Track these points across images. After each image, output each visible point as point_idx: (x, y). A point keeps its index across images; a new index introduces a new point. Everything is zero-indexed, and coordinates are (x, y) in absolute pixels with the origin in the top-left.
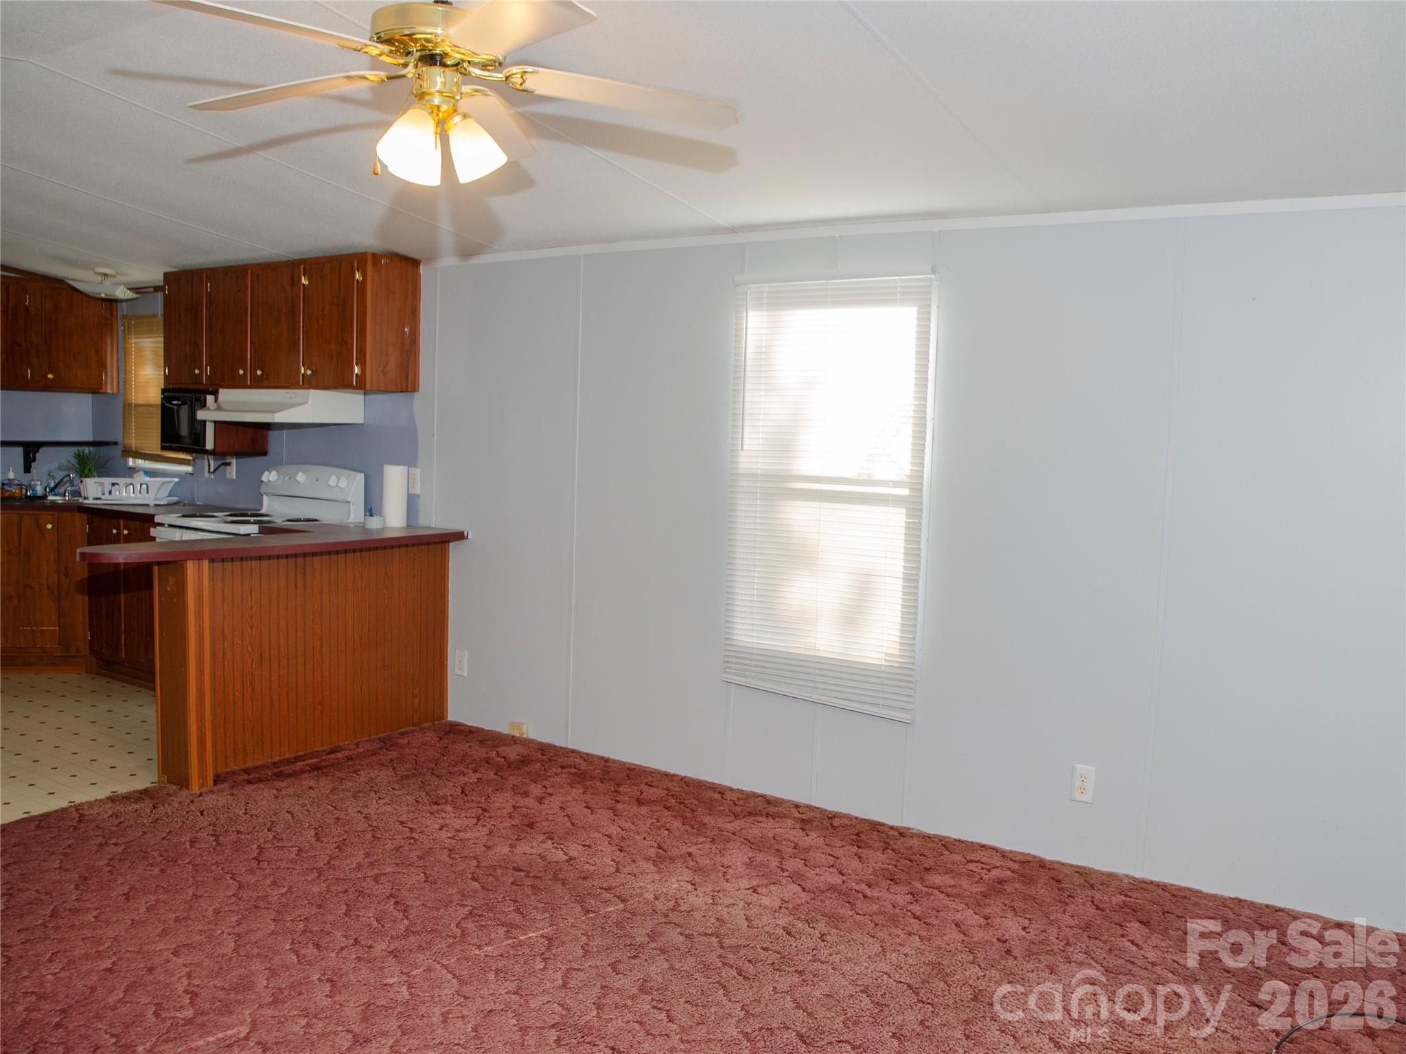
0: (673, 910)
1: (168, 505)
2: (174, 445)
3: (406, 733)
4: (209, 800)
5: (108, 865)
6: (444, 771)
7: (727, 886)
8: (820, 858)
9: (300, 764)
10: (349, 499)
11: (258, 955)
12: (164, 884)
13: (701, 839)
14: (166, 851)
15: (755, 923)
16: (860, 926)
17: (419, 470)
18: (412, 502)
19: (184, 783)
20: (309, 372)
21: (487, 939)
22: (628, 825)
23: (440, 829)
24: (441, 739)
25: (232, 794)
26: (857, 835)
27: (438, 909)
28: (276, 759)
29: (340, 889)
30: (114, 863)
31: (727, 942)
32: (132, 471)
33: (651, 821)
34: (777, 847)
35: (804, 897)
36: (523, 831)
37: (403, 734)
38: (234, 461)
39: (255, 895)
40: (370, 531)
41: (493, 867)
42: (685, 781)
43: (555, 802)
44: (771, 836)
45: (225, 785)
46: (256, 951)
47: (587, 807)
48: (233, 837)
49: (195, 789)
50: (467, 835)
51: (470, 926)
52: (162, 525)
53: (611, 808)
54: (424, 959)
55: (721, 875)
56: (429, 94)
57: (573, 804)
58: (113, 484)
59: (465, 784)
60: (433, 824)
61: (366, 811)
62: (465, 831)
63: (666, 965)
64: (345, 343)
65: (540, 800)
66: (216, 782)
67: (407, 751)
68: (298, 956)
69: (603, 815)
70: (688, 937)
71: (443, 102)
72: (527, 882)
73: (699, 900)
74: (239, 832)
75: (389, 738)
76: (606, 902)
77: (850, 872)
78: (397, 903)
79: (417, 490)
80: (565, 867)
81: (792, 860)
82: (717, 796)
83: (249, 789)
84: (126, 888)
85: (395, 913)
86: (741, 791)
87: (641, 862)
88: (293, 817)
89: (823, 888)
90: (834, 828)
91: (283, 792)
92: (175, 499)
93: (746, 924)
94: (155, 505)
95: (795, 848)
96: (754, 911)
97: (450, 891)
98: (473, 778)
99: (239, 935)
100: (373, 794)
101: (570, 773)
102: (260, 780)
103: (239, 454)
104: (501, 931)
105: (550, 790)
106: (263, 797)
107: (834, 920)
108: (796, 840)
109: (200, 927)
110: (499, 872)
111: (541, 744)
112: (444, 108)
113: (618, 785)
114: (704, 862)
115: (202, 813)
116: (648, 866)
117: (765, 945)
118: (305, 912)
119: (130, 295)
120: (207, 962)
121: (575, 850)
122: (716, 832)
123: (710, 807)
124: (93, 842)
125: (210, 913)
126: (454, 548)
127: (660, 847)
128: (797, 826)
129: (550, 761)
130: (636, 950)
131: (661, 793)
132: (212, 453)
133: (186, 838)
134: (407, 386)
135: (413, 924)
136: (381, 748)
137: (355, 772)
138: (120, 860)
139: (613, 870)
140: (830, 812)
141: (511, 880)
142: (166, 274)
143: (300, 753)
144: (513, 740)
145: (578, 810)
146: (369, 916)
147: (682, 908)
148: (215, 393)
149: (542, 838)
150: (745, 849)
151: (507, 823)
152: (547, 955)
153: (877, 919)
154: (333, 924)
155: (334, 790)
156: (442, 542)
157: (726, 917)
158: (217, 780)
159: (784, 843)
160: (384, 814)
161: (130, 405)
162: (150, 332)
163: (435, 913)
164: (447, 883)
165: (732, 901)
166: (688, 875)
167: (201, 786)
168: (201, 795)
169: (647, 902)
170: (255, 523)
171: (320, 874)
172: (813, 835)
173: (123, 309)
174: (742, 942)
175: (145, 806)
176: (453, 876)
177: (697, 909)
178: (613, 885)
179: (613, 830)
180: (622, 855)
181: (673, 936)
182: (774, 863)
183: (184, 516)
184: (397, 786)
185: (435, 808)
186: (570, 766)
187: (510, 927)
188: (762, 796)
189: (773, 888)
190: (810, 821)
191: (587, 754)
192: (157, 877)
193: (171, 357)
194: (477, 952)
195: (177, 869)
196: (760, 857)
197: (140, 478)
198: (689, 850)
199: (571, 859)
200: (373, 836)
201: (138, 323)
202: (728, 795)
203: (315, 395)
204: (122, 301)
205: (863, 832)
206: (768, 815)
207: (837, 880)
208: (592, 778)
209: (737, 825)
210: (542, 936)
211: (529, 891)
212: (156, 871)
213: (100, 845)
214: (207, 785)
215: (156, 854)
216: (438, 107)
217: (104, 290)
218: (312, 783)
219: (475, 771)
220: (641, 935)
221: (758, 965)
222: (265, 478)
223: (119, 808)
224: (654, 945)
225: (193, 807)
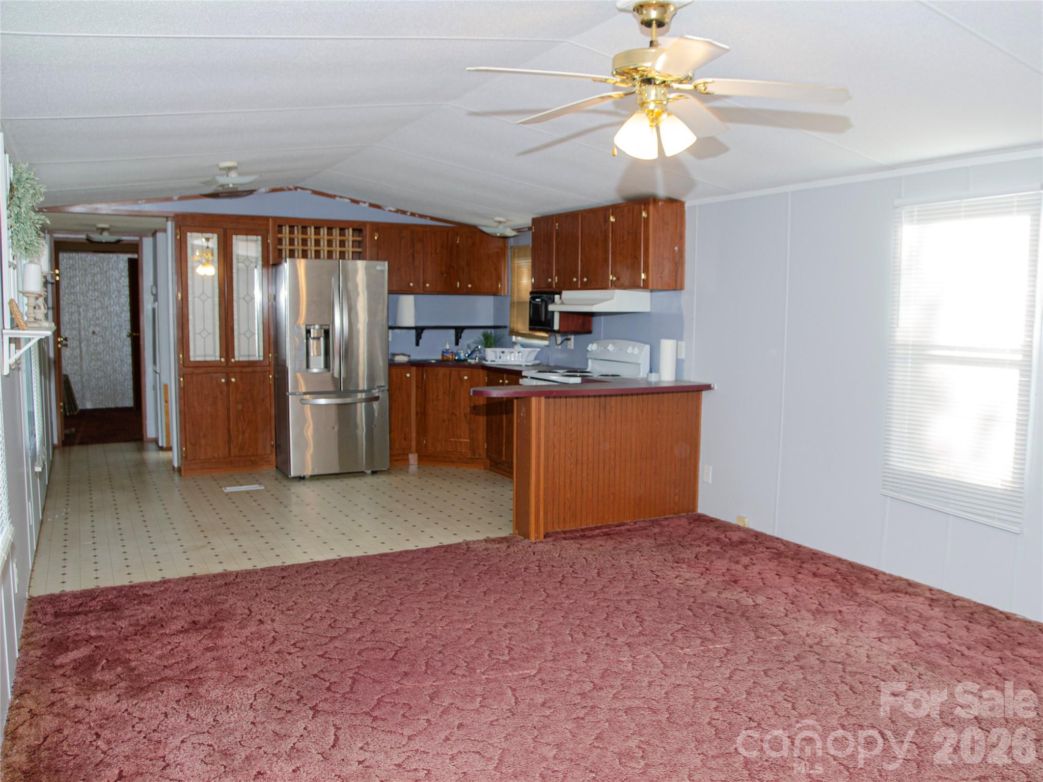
0: (817, 644)
1: (533, 365)
2: (537, 327)
3: (669, 518)
4: (540, 547)
5: (478, 576)
6: (687, 544)
7: (860, 634)
8: (936, 625)
9: (597, 531)
10: (640, 362)
11: (550, 634)
12: (506, 590)
13: (851, 603)
14: (510, 572)
15: (873, 660)
16: (951, 673)
17: (684, 343)
18: (679, 363)
19: (527, 536)
20: (615, 279)
21: (688, 645)
22: (801, 589)
23: (676, 578)
24: (690, 523)
25: (553, 545)
26: (972, 614)
27: (662, 623)
28: (584, 527)
29: (605, 604)
30: (482, 575)
31: (849, 669)
32: (515, 343)
33: (819, 588)
34: (907, 614)
35: (916, 648)
36: (729, 584)
37: (666, 519)
38: (572, 337)
39: (555, 602)
40: (650, 383)
41: (704, 604)
42: (852, 565)
43: (756, 569)
44: (904, 606)
45: (551, 539)
46: (549, 631)
47: (777, 575)
48: (549, 568)
49: (533, 539)
50: (692, 583)
51: (680, 635)
52: (526, 377)
53: (793, 577)
54: (646, 650)
55: (858, 627)
56: (647, 103)
57: (769, 571)
58: (503, 352)
59: (699, 553)
60: (671, 574)
61: (632, 562)
62: (691, 580)
63: (801, 676)
64: (636, 258)
65: (746, 567)
66: (545, 537)
67: (666, 529)
68: (572, 638)
69: (787, 580)
70: (822, 662)
71: (656, 107)
72: (724, 615)
73: (837, 640)
74: (553, 566)
75: (657, 520)
76: (773, 633)
77: (957, 637)
78: (637, 617)
79: (683, 356)
80: (751, 609)
81: (914, 624)
82: (872, 577)
83: (564, 542)
84: (485, 589)
85: (635, 622)
86: (891, 575)
87: (804, 612)
88: (587, 561)
89: (932, 644)
90: (955, 607)
91: (584, 547)
92: (537, 362)
93: (866, 659)
94: (526, 366)
95: (920, 617)
96: (875, 652)
97: (672, 614)
98: (705, 549)
99: (541, 622)
100: (638, 553)
101: (771, 552)
102: (572, 538)
103: (576, 333)
104: (698, 641)
105: (755, 562)
106: (571, 548)
107: (932, 666)
108: (922, 611)
109: (521, 615)
110: (707, 607)
111: (756, 532)
112: (656, 110)
113: (803, 563)
114: (850, 617)
115: (534, 553)
116: (809, 616)
117: (875, 675)
118: (581, 615)
119: (514, 233)
120: (521, 633)
121: (760, 599)
122: (864, 599)
123: (865, 583)
124: (472, 563)
125: (528, 608)
126: (705, 394)
127: (820, 604)
128: (927, 603)
129: (760, 543)
130: (784, 664)
131: (833, 571)
132: (558, 332)
133: (522, 566)
134: (676, 286)
135: (644, 629)
136: (650, 526)
137: (630, 539)
138: (485, 573)
139: (783, 615)
140: (955, 596)
141: (713, 613)
142: (534, 220)
143: (599, 525)
144: (738, 528)
145: (770, 576)
146: (619, 622)
147: (824, 644)
148: (560, 293)
149: (741, 590)
150: (882, 612)
151: (721, 579)
152: (724, 659)
153: (965, 670)
154: (597, 623)
155: (614, 548)
156: (697, 391)
157: (853, 653)
158: (546, 536)
159: (913, 612)
160: (642, 565)
161: (514, 303)
162: (525, 256)
163: (660, 626)
164: (672, 609)
165: (861, 644)
166: (834, 624)
167: (536, 538)
168: (535, 543)
169: (800, 637)
170: (580, 376)
171: (595, 595)
172: (937, 609)
173: (511, 242)
174: (860, 670)
175: (503, 546)
176: (676, 606)
177: (834, 646)
178: (781, 624)
179: (791, 590)
180: (791, 606)
181: (812, 660)
182: (901, 624)
183: (539, 372)
184: (654, 550)
185: (676, 564)
186: (773, 548)
187: (704, 640)
188: (906, 580)
189: (894, 640)
190: (937, 600)
191: (787, 542)
192: (502, 585)
193: (536, 272)
194: (680, 651)
195: (514, 582)
196: (891, 619)
197: (518, 348)
198: (841, 609)
199: (757, 605)
200: (633, 577)
201: (519, 251)
202: (881, 577)
203: (618, 293)
204: (510, 237)
205: (976, 613)
206: (906, 593)
207: (944, 641)
208: (786, 557)
209: (880, 597)
210: (724, 648)
211: (723, 621)
212: (503, 582)
213: (476, 565)
214: (539, 538)
215: (504, 573)
216: (652, 111)
217: (499, 231)
218: (602, 543)
219: (708, 545)
220: (789, 655)
221: (866, 686)
222: (589, 348)
223: (489, 546)
224: (796, 663)
225: (529, 550)
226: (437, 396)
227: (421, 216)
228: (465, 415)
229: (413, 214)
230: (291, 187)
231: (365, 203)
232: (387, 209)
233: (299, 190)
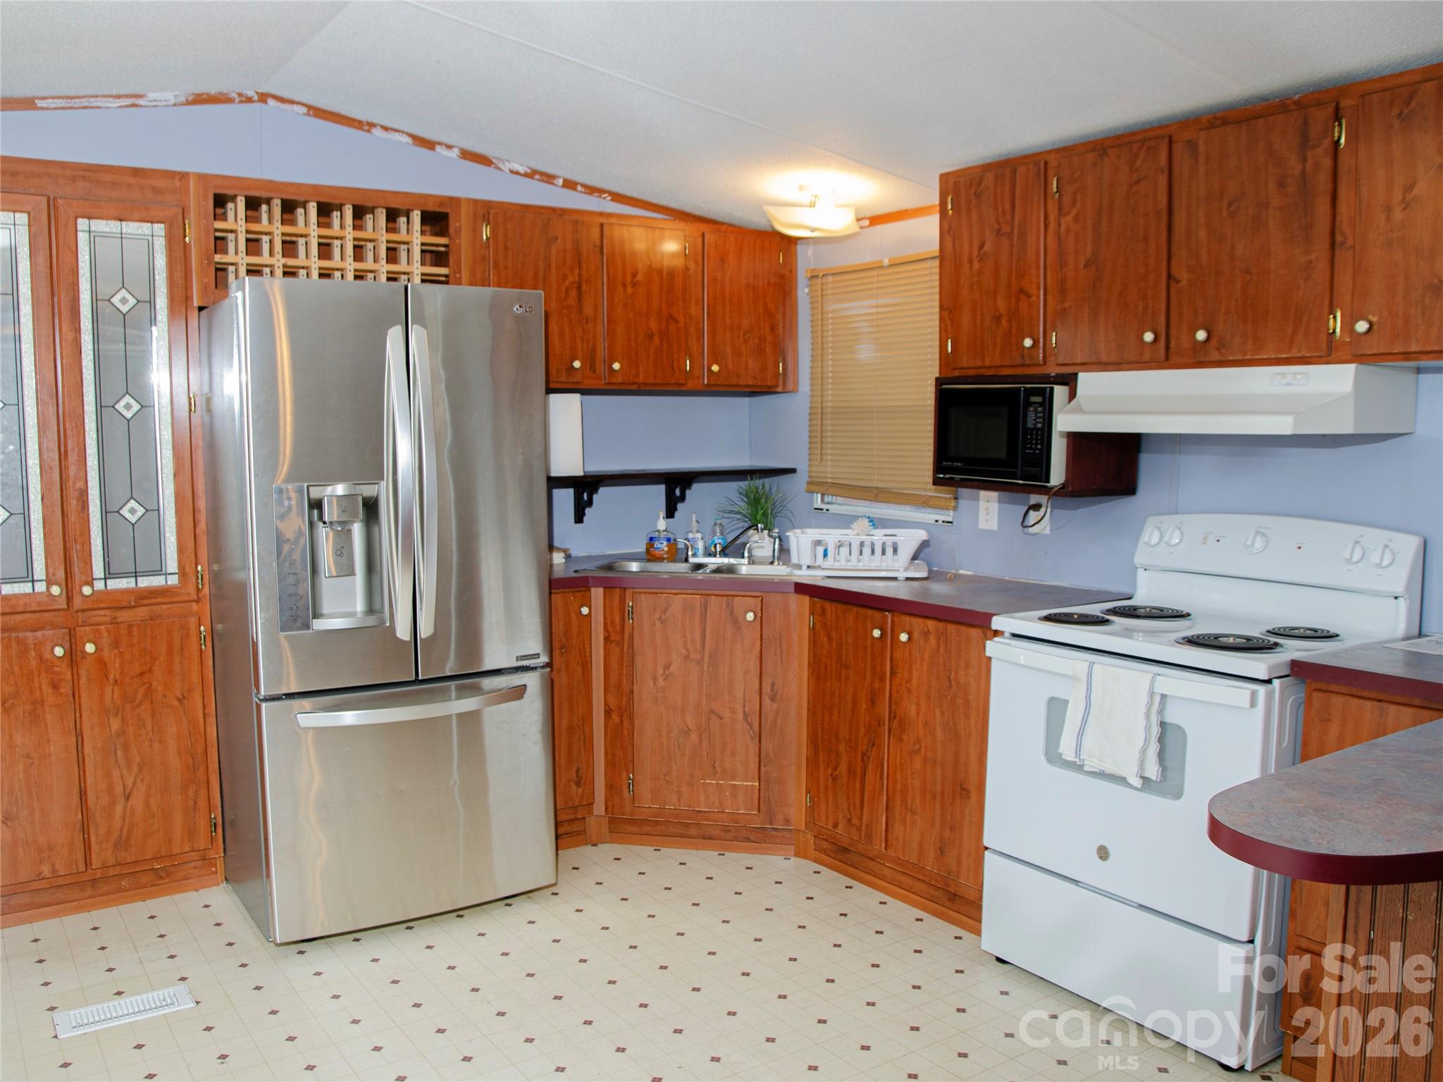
10: (1397, 590)
20: (1359, 326)
148: (1069, 381)
173: (808, 261)
193: (960, 321)
201: (841, 279)
226: (667, 667)
227: (591, 190)
228: (746, 716)
229: (570, 184)
230: (250, 93)
231: (449, 147)
232: (506, 167)
233: (271, 102)
